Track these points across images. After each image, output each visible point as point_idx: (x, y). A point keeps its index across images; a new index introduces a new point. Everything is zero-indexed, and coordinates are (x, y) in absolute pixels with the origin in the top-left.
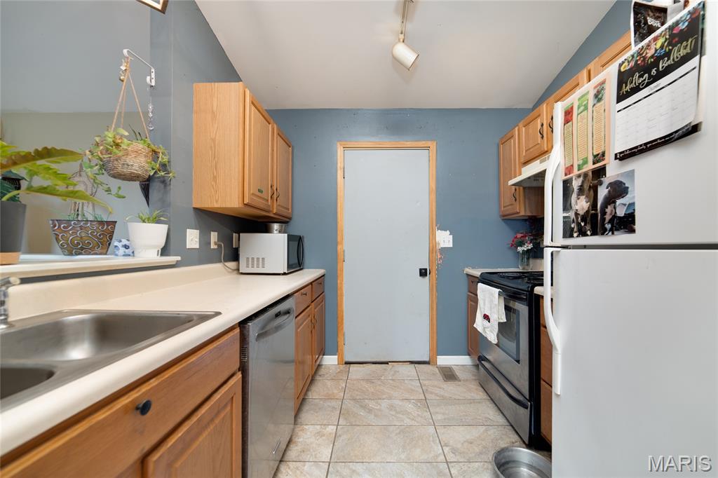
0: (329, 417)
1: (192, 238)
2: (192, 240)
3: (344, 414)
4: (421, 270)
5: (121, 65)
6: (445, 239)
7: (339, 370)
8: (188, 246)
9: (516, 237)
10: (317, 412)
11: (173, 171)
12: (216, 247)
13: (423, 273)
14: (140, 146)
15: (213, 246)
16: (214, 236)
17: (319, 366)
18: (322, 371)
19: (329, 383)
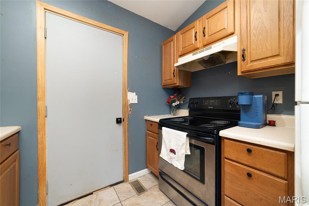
4: (117, 119)
6: (133, 98)
9: (170, 98)
13: (119, 121)
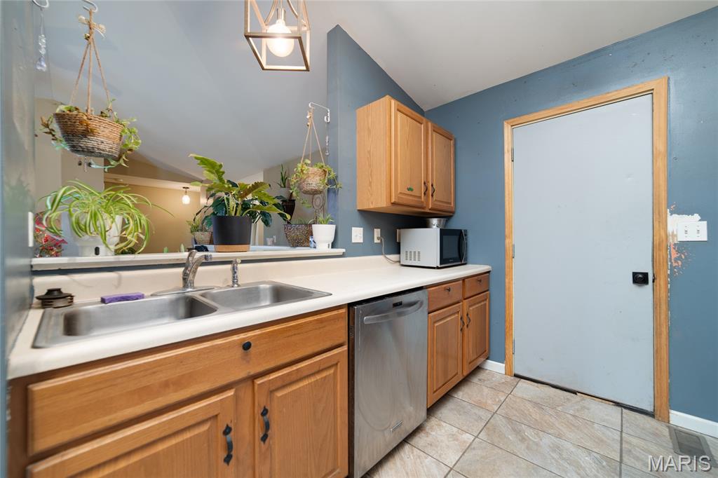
0: (471, 424)
1: (357, 235)
2: (356, 236)
3: (488, 428)
4: (635, 274)
5: (307, 115)
6: (686, 228)
7: (503, 381)
8: (354, 241)
10: (460, 415)
11: (339, 183)
12: (379, 241)
13: (640, 279)
14: (315, 169)
15: (376, 241)
16: (377, 232)
17: (478, 369)
18: (482, 375)
19: (486, 390)
